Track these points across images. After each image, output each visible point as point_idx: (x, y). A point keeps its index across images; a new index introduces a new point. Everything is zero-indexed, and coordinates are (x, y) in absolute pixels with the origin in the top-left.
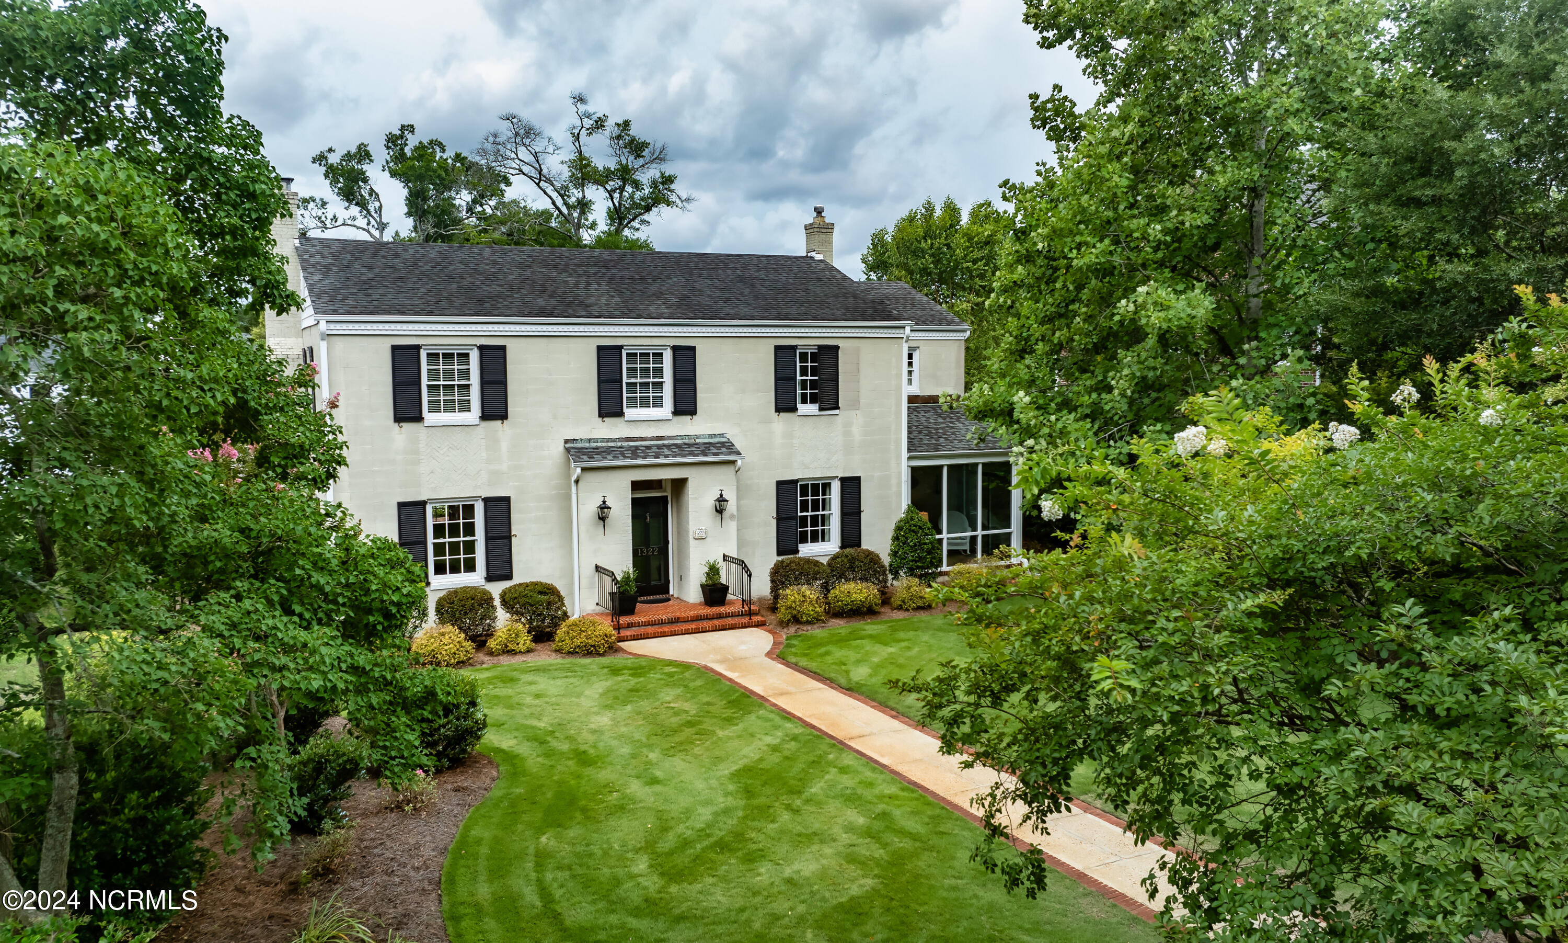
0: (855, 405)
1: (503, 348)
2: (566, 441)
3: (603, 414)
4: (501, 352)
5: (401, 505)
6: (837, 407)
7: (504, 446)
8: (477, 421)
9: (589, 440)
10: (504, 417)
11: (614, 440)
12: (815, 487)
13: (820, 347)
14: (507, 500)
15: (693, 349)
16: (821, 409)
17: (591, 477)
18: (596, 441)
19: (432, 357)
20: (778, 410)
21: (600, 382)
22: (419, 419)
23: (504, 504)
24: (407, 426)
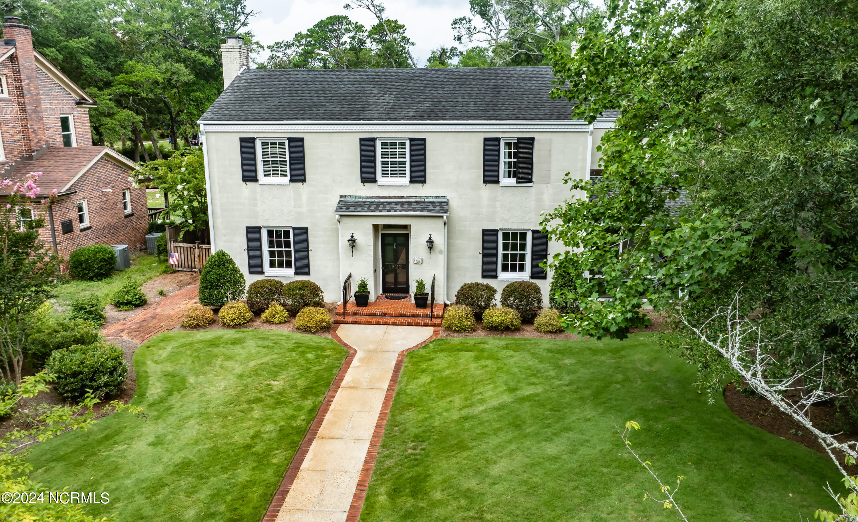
0: (547, 180)
1: (302, 140)
2: (341, 197)
3: (364, 180)
4: (301, 142)
5: (248, 228)
6: (531, 181)
7: (304, 198)
8: (288, 183)
9: (355, 197)
10: (303, 181)
11: (371, 197)
12: (515, 235)
13: (519, 139)
14: (306, 229)
15: (424, 140)
16: (518, 182)
17: (345, 220)
18: (359, 197)
19: (264, 144)
20: (485, 182)
21: (362, 161)
22: (256, 180)
23: (304, 232)
24: (249, 184)
